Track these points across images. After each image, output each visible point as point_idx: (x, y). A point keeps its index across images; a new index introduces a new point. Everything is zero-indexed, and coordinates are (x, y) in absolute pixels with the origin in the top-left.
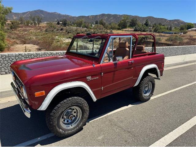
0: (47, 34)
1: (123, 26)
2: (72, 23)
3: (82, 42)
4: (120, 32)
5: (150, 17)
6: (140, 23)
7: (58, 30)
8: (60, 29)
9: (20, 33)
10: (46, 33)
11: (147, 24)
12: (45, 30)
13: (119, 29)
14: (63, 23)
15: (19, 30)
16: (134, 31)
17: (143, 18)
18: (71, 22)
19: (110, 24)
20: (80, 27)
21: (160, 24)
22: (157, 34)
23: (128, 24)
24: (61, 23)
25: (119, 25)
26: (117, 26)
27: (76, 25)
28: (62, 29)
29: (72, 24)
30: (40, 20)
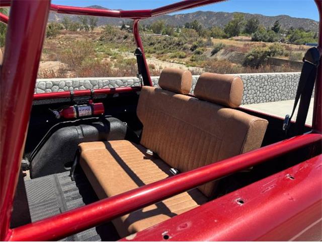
0: (101, 45)
1: (232, 32)
2: (147, 27)
3: (157, 58)
4: (226, 42)
5: (282, 17)
6: (264, 28)
7: (119, 38)
8: (124, 36)
9: (60, 43)
10: (101, 42)
11: (276, 29)
12: (99, 38)
13: (225, 37)
14: (131, 26)
15: (60, 38)
16: (253, 40)
17: (271, 18)
18: (144, 26)
19: (210, 29)
20: (158, 33)
21: (301, 29)
22: (294, 46)
23: (242, 29)
24: (128, 27)
25: (226, 31)
26: (222, 32)
27: (152, 30)
28: (126, 37)
29: (146, 29)
30: (94, 21)
